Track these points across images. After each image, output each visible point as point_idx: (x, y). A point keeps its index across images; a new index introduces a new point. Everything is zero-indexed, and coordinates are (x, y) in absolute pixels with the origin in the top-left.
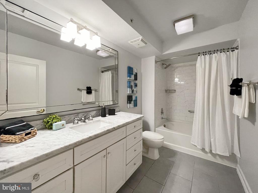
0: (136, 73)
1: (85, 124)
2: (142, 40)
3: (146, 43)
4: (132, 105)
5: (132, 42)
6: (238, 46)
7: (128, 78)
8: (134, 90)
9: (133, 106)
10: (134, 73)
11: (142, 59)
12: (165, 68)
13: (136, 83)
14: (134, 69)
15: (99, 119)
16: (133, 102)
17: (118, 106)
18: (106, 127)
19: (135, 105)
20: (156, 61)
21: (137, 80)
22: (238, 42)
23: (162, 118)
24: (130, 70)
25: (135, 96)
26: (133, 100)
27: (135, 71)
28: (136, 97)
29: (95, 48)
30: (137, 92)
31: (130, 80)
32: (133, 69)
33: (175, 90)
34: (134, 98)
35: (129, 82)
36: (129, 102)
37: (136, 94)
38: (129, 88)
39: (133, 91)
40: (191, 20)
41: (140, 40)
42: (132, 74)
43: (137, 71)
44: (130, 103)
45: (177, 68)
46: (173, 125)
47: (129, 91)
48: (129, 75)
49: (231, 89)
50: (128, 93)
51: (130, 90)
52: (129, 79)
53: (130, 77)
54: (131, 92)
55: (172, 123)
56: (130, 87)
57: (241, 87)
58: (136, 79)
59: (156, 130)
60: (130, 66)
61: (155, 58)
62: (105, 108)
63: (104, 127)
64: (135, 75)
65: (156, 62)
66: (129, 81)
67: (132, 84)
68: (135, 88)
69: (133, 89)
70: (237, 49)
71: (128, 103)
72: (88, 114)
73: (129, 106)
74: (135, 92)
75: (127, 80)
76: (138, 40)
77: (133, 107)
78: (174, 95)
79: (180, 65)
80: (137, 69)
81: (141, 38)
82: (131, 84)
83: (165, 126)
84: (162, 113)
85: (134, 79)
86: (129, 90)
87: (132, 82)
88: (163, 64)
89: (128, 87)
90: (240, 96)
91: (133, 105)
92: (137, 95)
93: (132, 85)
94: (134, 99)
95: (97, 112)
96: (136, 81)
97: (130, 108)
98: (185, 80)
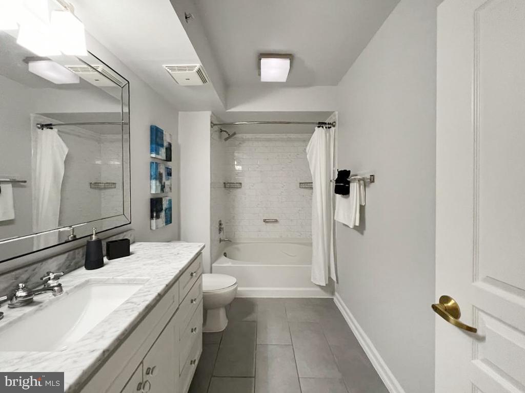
0: (170, 145)
1: (37, 310)
2: (199, 72)
3: (204, 81)
4: (161, 221)
5: (172, 68)
6: (335, 122)
7: (153, 155)
8: (166, 184)
9: (164, 224)
10: (165, 144)
11: (180, 113)
12: (226, 139)
13: (170, 168)
14: (165, 135)
15: (87, 279)
16: (163, 214)
17: (130, 230)
18: (134, 300)
19: (169, 221)
20: (211, 123)
21: (171, 161)
22: (335, 116)
23: (221, 241)
24: (156, 136)
25: (168, 198)
26: (164, 209)
27: (167, 139)
28: (170, 201)
29: (60, 54)
30: (171, 189)
31: (158, 161)
32: (163, 133)
33: (241, 184)
34: (165, 205)
35: (154, 164)
36: (155, 215)
37: (170, 193)
38: (156, 179)
39: (163, 187)
40: (287, 62)
41: (196, 69)
42: (162, 146)
43: (171, 140)
44: (158, 217)
45: (244, 141)
46: (238, 249)
47: (154, 187)
48: (156, 148)
49: (336, 186)
50: (153, 192)
51: (158, 184)
52: (155, 158)
53: (157, 153)
54: (159, 191)
55: (236, 246)
56: (158, 176)
57: (349, 183)
58: (169, 158)
59: (213, 267)
60: (157, 126)
61: (211, 116)
62: (99, 241)
63: (127, 302)
64: (166, 149)
65: (213, 125)
66: (156, 163)
67: (162, 170)
68: (168, 179)
69: (164, 183)
70: (334, 126)
71: (152, 217)
72: (36, 270)
73: (157, 226)
74: (167, 189)
75: (150, 160)
76: (191, 68)
77: (163, 226)
78: (238, 192)
79: (250, 137)
80: (170, 135)
81: (198, 65)
82: (159, 170)
83: (225, 255)
84: (220, 230)
85: (165, 158)
86: (156, 183)
87: (161, 165)
88: (221, 131)
89: (151, 176)
90: (347, 195)
91: (164, 220)
92: (172, 195)
93: (161, 172)
94: (167, 207)
95: (67, 258)
96: (169, 163)
97: (157, 228)
98: (257, 166)
